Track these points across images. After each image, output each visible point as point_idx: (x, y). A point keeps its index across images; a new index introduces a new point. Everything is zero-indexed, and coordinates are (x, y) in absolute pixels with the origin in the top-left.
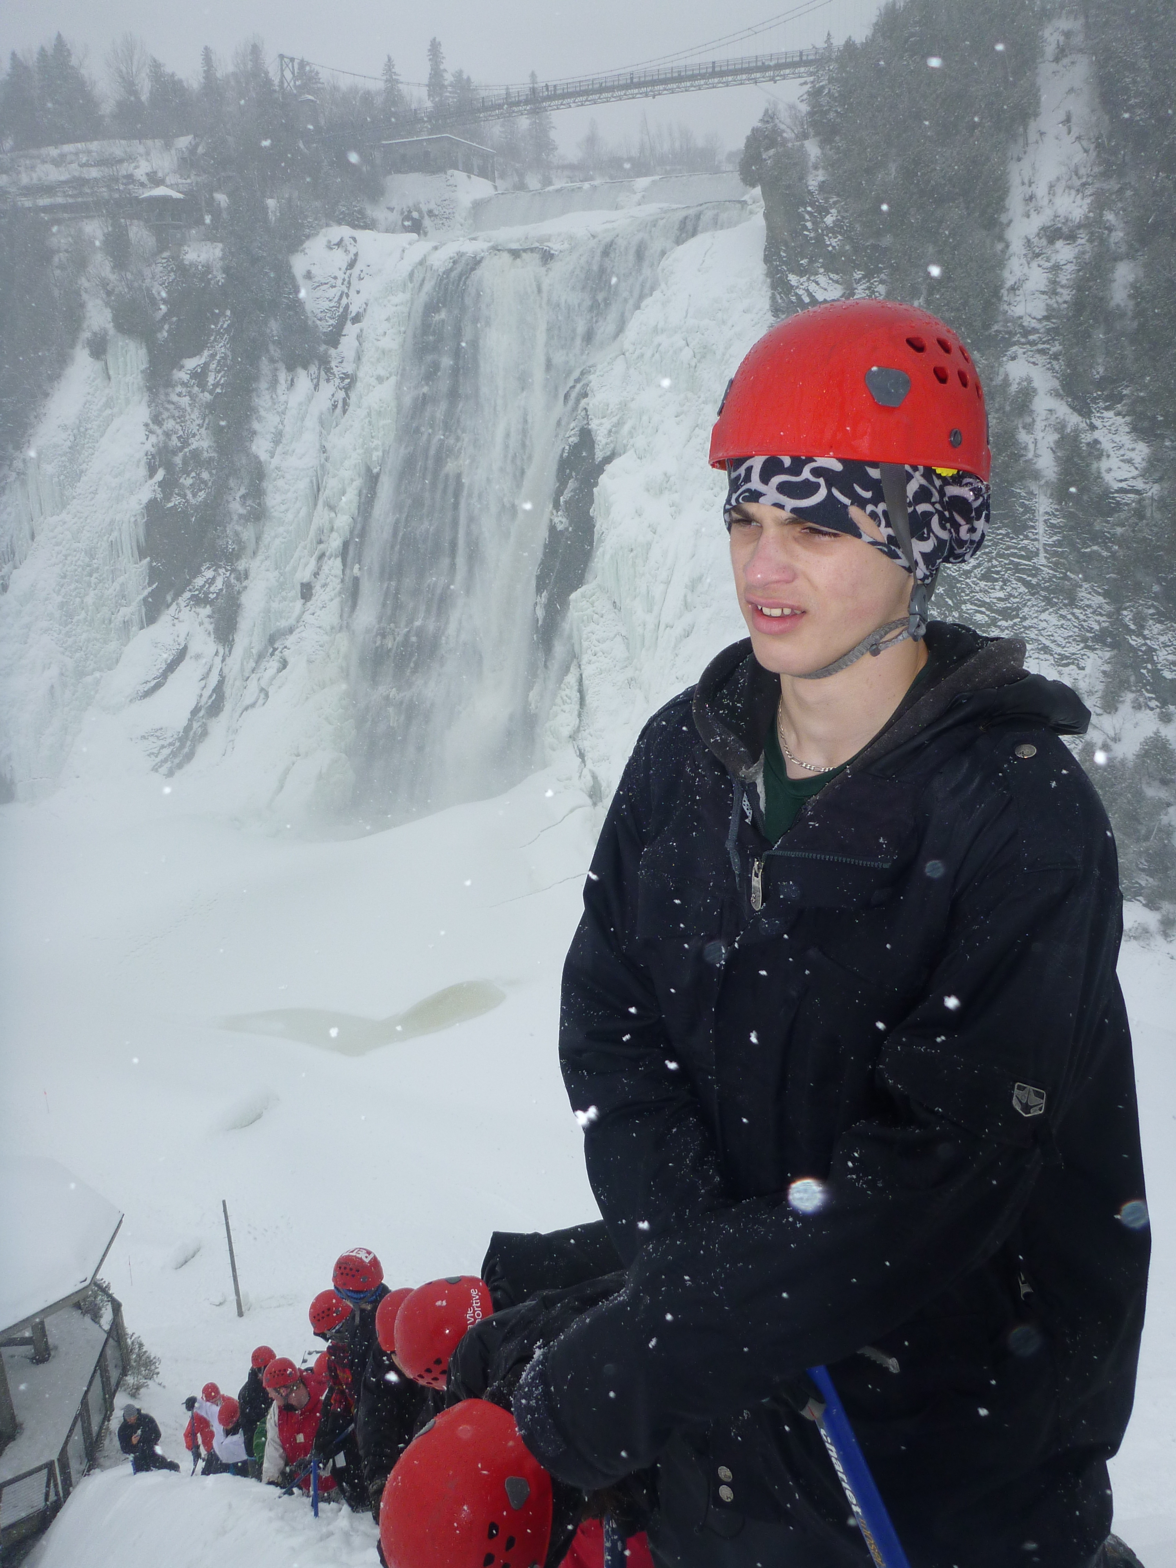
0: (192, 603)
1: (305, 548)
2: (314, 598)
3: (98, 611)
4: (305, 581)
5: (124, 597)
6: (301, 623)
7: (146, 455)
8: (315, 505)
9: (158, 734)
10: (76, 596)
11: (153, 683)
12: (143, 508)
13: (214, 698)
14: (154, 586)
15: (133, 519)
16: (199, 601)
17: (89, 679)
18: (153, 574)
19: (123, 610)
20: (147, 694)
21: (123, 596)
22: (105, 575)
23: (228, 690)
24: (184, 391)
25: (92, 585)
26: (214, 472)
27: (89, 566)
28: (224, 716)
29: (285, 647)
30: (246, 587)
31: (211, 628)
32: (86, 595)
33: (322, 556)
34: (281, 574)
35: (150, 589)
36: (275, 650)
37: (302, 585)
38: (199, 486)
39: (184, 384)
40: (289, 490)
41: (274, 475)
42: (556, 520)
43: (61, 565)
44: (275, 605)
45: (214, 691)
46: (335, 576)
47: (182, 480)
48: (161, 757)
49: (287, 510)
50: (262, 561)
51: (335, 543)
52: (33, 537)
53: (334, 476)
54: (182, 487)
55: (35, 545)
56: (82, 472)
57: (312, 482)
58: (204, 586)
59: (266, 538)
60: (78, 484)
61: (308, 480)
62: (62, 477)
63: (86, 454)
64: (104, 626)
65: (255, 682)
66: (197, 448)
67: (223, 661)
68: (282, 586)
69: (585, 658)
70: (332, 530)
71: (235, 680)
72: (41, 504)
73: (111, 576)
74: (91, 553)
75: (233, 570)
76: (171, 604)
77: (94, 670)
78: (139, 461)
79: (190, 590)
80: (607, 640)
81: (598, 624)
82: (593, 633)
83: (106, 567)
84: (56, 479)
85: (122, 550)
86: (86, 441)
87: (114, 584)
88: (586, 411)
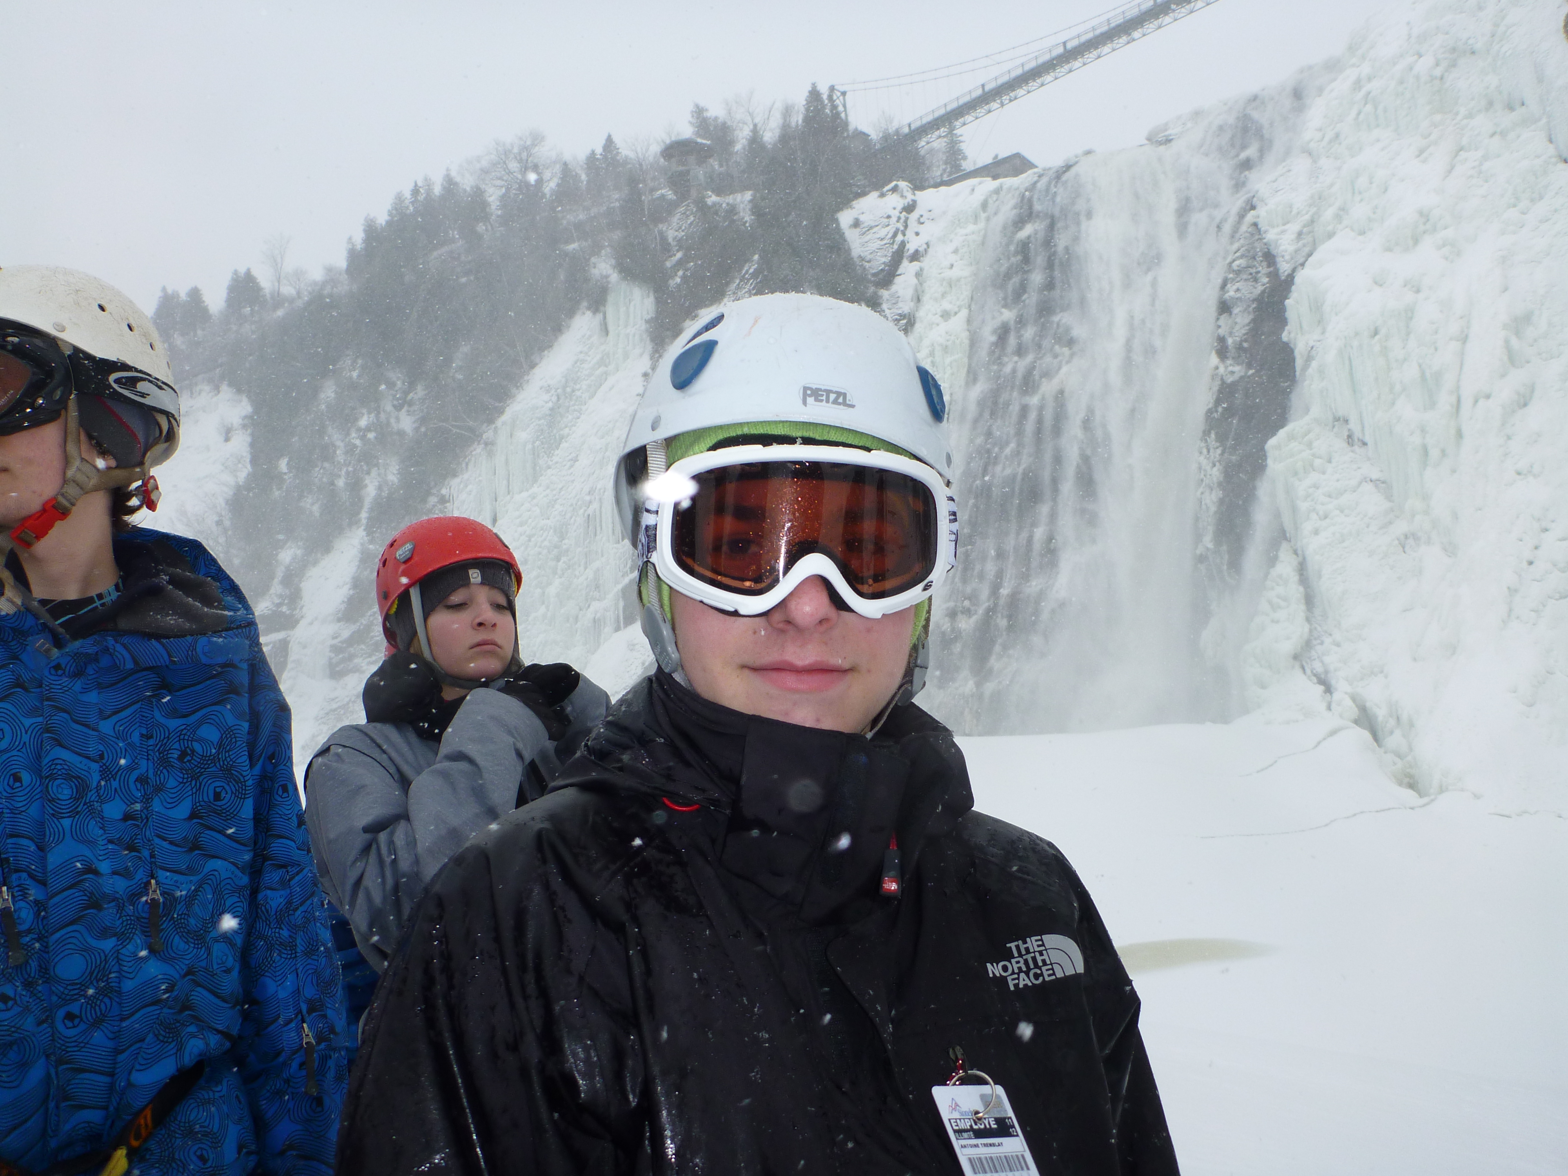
19: (595, 605)
21: (596, 585)
22: (576, 560)
25: (559, 572)
27: (556, 547)
42: (1225, 373)
56: (562, 438)
60: (557, 452)
63: (570, 417)
69: (1306, 530)
73: (584, 560)
74: (561, 532)
80: (1346, 491)
81: (1324, 473)
82: (1316, 486)
83: (580, 549)
84: (530, 446)
85: (601, 526)
86: (572, 403)
87: (587, 571)
88: (1255, 225)
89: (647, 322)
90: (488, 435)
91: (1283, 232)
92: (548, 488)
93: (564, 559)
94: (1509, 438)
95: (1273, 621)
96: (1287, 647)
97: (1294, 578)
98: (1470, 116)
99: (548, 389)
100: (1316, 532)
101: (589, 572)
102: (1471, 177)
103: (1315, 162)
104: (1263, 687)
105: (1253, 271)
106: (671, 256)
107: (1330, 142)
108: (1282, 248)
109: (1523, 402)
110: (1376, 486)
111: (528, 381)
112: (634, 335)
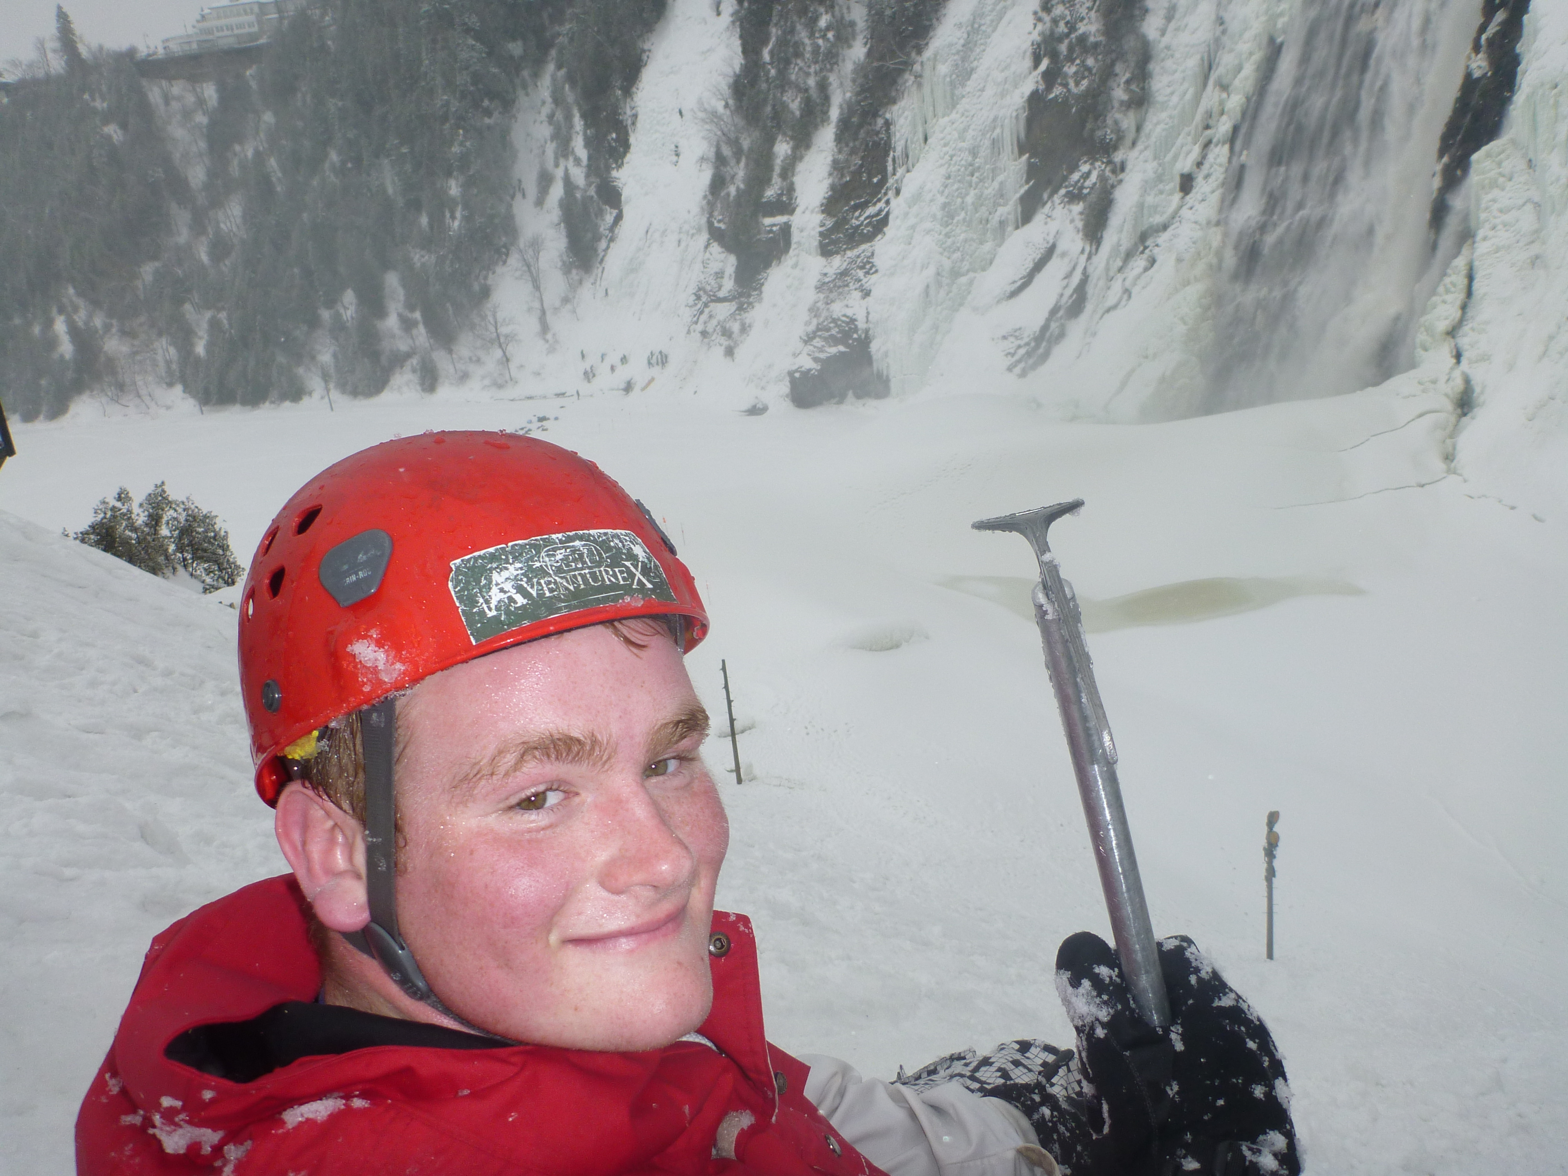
0: (1066, 200)
1: (1189, 134)
2: (1194, 191)
3: (976, 210)
4: (1186, 170)
5: (1002, 196)
6: (1177, 219)
7: (1033, 44)
8: (1205, 85)
9: (1017, 334)
10: (958, 197)
11: (1019, 283)
12: (1024, 102)
13: (1075, 296)
14: (1031, 183)
15: (1014, 114)
16: (1073, 197)
17: (963, 280)
18: (1032, 171)
19: (1001, 210)
20: (1014, 294)
21: (1001, 194)
22: (985, 174)
23: (1090, 289)
25: (974, 185)
26: (1100, 57)
27: (971, 165)
28: (1084, 317)
29: (1157, 245)
30: (1121, 181)
31: (1080, 225)
32: (967, 194)
33: (1207, 144)
34: (1160, 165)
35: (1026, 187)
36: (1146, 248)
37: (1182, 176)
38: (1083, 74)
40: (1175, 71)
41: (1162, 55)
42: (1474, 66)
43: (946, 166)
44: (1150, 200)
45: (1075, 291)
46: (1220, 165)
47: (1066, 69)
48: (1017, 357)
49: (1172, 93)
50: (1141, 152)
51: (1224, 126)
52: (926, 139)
53: (1231, 51)
54: (1066, 75)
55: (927, 148)
56: (973, 70)
57: (1202, 59)
58: (1079, 181)
59: (1148, 127)
60: (968, 83)
61: (1198, 57)
62: (954, 76)
63: (978, 50)
64: (981, 226)
65: (1120, 282)
66: (1084, 33)
67: (1089, 258)
68: (1159, 178)
69: (1481, 234)
70: (1222, 113)
71: (1099, 279)
72: (934, 107)
73: (991, 175)
74: (974, 152)
75: (1110, 162)
76: (1047, 202)
77: (968, 271)
78: (1025, 52)
79: (1066, 187)
80: (1512, 208)
82: (1494, 201)
83: (987, 166)
84: (949, 79)
85: (1003, 147)
87: (994, 183)
90: (917, 67)
92: (963, 115)
93: (977, 174)
95: (1443, 301)
96: (1442, 326)
97: (1464, 272)
110: (1535, 207)
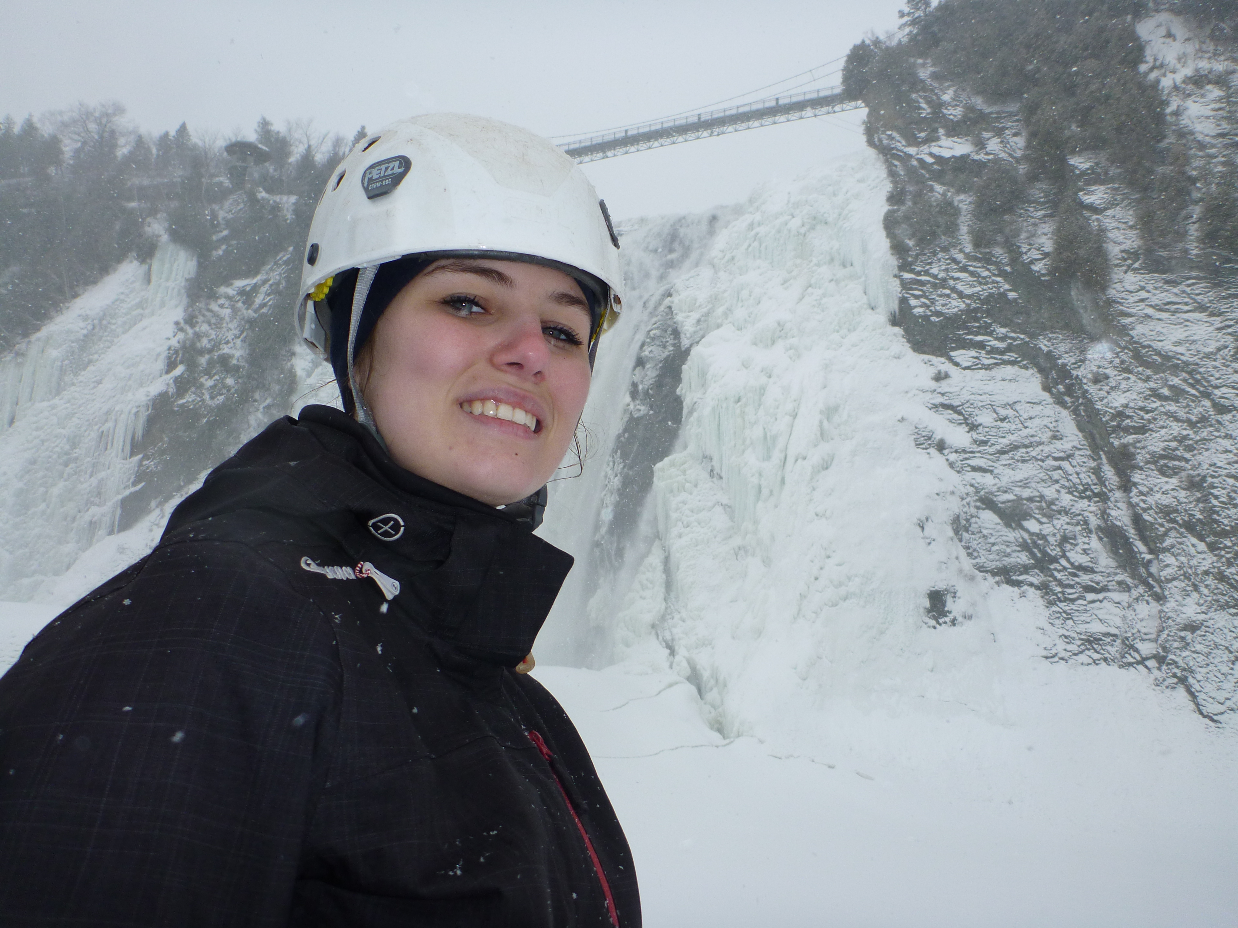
3: (62, 504)
5: (99, 494)
7: (169, 349)
10: (40, 485)
12: (149, 400)
14: (138, 488)
15: (134, 410)
18: (141, 474)
19: (94, 510)
22: (83, 467)
24: (227, 304)
25: (65, 475)
26: (240, 380)
32: (54, 485)
35: (133, 489)
38: (220, 390)
39: (229, 298)
42: (634, 410)
43: (34, 450)
47: (202, 380)
54: (202, 385)
55: (11, 430)
60: (83, 373)
66: (228, 355)
69: (673, 533)
73: (90, 469)
74: (74, 442)
77: (36, 573)
78: (159, 355)
80: (704, 509)
81: (691, 494)
82: (684, 503)
83: (89, 459)
84: (59, 364)
85: (112, 443)
86: (106, 334)
87: (92, 479)
88: (670, 308)
89: (187, 280)
90: (22, 346)
91: (688, 317)
92: (69, 402)
93: (72, 465)
94: (814, 489)
95: (641, 597)
96: (648, 618)
97: (661, 568)
98: (818, 265)
99: (86, 318)
100: (680, 536)
101: (94, 481)
102: (814, 306)
103: (716, 272)
104: (627, 645)
105: (664, 340)
106: (218, 232)
107: (728, 262)
108: (685, 328)
109: (826, 466)
110: (725, 509)
111: (68, 308)
112: (174, 289)
